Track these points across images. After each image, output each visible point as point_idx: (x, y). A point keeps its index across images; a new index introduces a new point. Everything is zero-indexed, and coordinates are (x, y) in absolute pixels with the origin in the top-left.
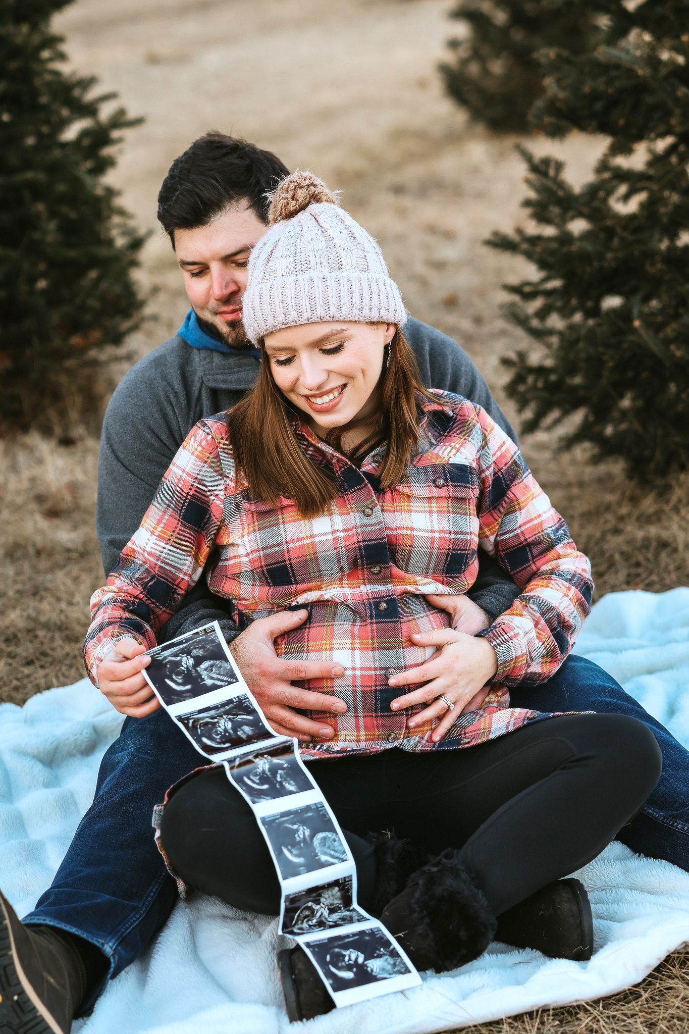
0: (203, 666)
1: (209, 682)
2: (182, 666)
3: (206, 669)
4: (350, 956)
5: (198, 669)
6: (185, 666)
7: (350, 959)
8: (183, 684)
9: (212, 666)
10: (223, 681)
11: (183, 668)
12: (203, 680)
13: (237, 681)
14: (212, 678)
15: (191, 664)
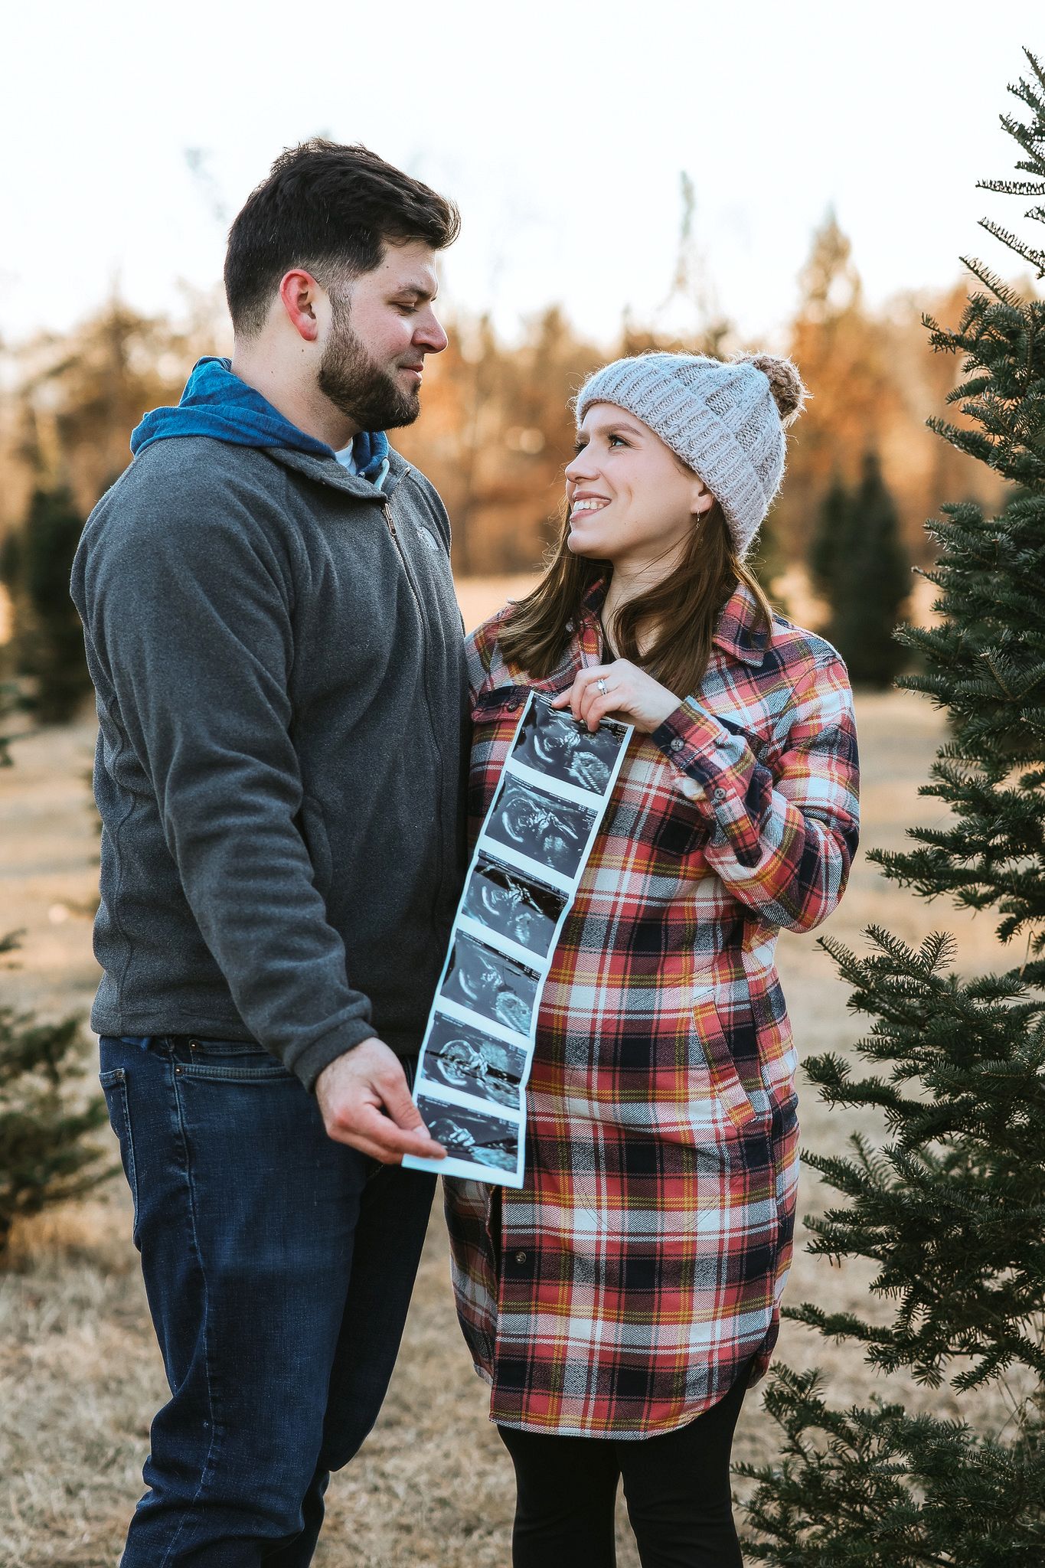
0: (582, 755)
1: (573, 772)
2: (564, 738)
3: (582, 760)
4: (458, 1135)
5: (576, 753)
6: (566, 741)
7: (456, 1138)
8: (547, 754)
9: (591, 762)
10: (588, 782)
11: (562, 741)
12: (570, 766)
13: (602, 794)
14: (580, 772)
15: (573, 744)
